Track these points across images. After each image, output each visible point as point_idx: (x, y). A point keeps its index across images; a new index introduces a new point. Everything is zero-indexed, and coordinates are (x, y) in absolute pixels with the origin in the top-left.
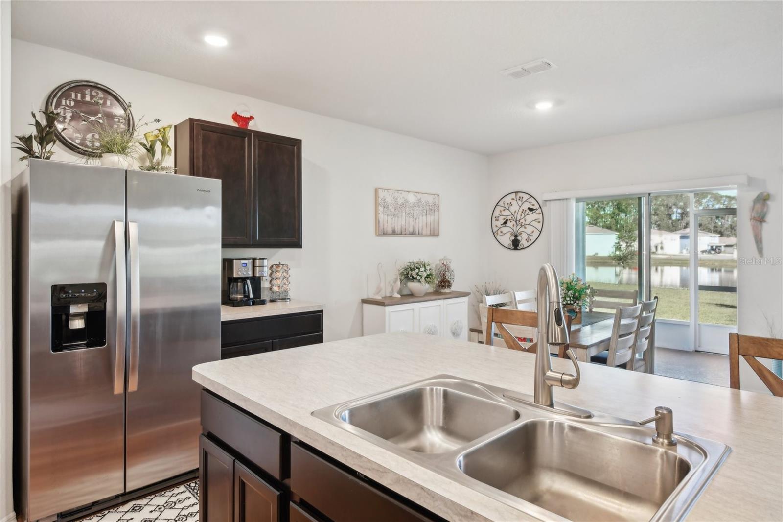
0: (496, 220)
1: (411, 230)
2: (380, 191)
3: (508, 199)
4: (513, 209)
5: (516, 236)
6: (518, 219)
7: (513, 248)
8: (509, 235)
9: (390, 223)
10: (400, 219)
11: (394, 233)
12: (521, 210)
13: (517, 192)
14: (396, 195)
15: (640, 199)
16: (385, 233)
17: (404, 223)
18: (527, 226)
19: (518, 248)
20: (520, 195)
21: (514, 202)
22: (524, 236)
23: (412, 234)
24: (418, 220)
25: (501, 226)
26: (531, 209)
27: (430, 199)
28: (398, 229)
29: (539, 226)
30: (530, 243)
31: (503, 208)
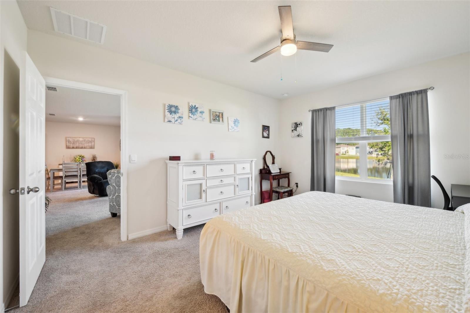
1: (81, 147)
2: (67, 138)
9: (71, 146)
10: (76, 145)
11: (73, 148)
14: (74, 139)
16: (70, 148)
17: (78, 145)
23: (82, 148)
24: (84, 144)
27: (90, 139)
28: (75, 147)
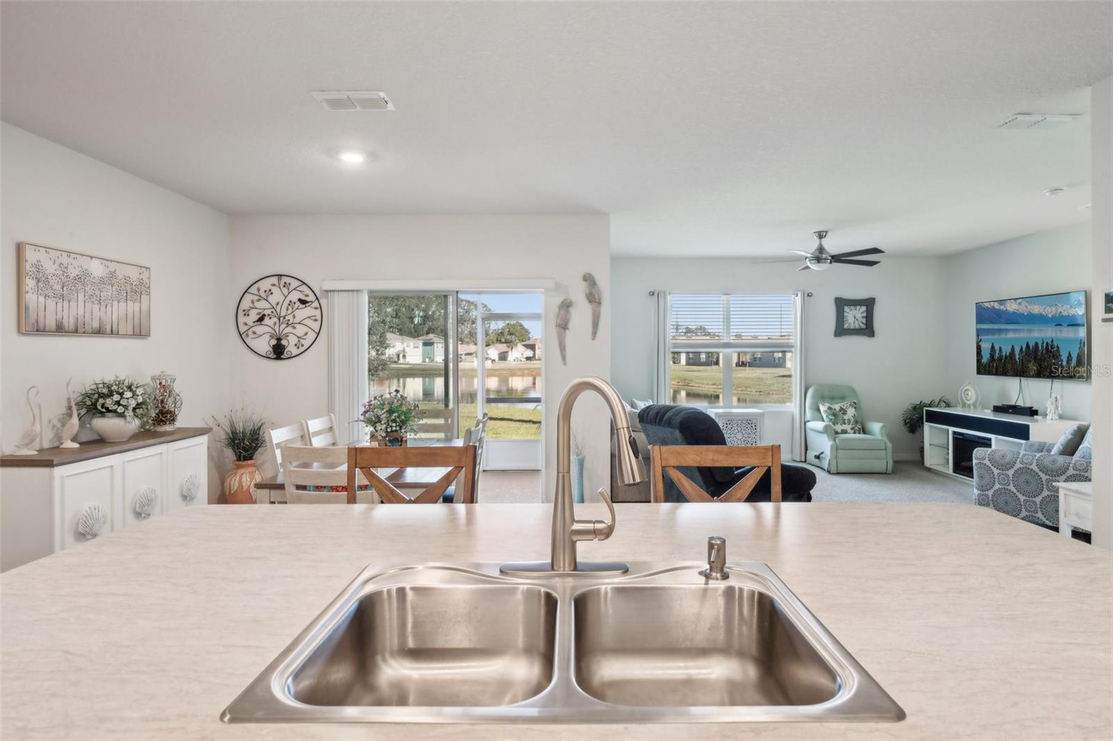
0: (245, 315)
1: (96, 325)
2: (28, 249)
3: (265, 285)
4: (273, 299)
5: (279, 340)
6: (283, 314)
7: (275, 356)
8: (267, 337)
9: (51, 311)
10: (73, 304)
11: (60, 330)
12: (287, 302)
13: (281, 275)
14: (65, 259)
15: (446, 297)
16: (39, 330)
17: (81, 312)
18: (297, 326)
19: (283, 357)
20: (285, 279)
21: (275, 290)
22: (293, 340)
23: (99, 332)
24: (109, 308)
25: (252, 324)
26: (303, 302)
27: (133, 274)
28: (69, 323)
29: (316, 326)
30: (302, 349)
31: (258, 298)
